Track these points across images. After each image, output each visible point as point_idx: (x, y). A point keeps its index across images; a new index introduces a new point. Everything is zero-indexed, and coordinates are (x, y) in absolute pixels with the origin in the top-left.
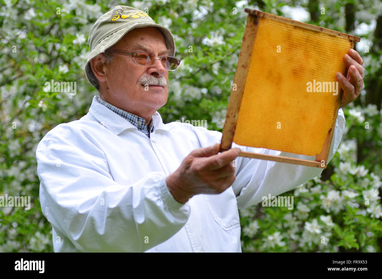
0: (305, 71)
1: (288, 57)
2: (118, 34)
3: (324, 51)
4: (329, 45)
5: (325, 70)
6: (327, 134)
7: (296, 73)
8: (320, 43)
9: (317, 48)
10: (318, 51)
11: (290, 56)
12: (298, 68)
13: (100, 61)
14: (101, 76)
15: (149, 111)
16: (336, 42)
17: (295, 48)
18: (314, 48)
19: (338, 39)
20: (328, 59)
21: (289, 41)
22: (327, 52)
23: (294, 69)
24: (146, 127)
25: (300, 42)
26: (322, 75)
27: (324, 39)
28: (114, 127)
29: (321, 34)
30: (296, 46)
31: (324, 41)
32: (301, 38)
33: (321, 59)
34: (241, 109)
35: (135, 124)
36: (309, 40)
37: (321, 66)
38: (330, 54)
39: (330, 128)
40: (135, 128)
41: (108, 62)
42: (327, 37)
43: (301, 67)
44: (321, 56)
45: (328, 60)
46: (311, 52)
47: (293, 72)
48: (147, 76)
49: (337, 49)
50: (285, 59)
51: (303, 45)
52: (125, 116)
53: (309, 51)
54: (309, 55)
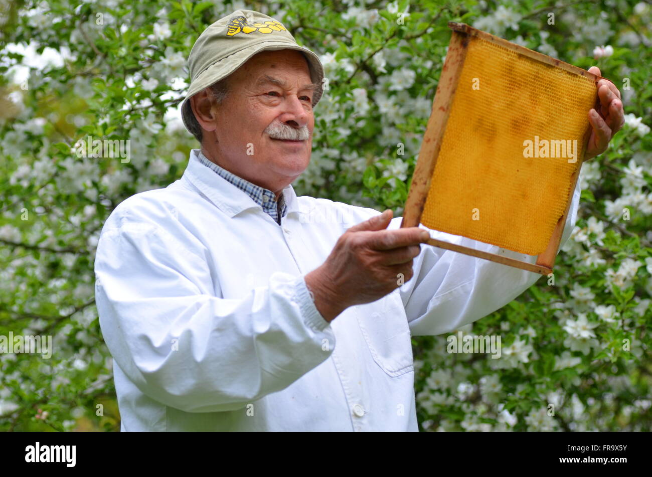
0: (530, 124)
1: (507, 101)
2: (237, 57)
3: (560, 96)
4: (567, 88)
5: (560, 126)
6: (556, 223)
7: (517, 126)
8: (554, 83)
9: (550, 90)
10: (551, 96)
11: (510, 100)
12: (521, 118)
13: (206, 98)
14: (207, 122)
15: (280, 180)
16: (577, 84)
17: (518, 87)
18: (546, 90)
19: (580, 79)
20: (564, 108)
21: (510, 76)
22: (564, 97)
23: (515, 119)
24: (275, 204)
25: (525, 80)
26: (554, 133)
27: (560, 77)
28: (227, 205)
29: (556, 70)
30: (520, 84)
31: (560, 81)
32: (527, 73)
33: (554, 107)
34: (435, 173)
35: (259, 201)
36: (539, 78)
37: (554, 118)
38: (568, 102)
39: (561, 215)
40: (258, 208)
41: (218, 101)
42: (564, 76)
43: (524, 118)
44: (554, 104)
45: (565, 110)
46: (540, 95)
47: (513, 124)
48: (279, 126)
49: (577, 95)
50: (503, 103)
51: (529, 85)
52: (244, 187)
53: (538, 95)
54: (538, 100)
